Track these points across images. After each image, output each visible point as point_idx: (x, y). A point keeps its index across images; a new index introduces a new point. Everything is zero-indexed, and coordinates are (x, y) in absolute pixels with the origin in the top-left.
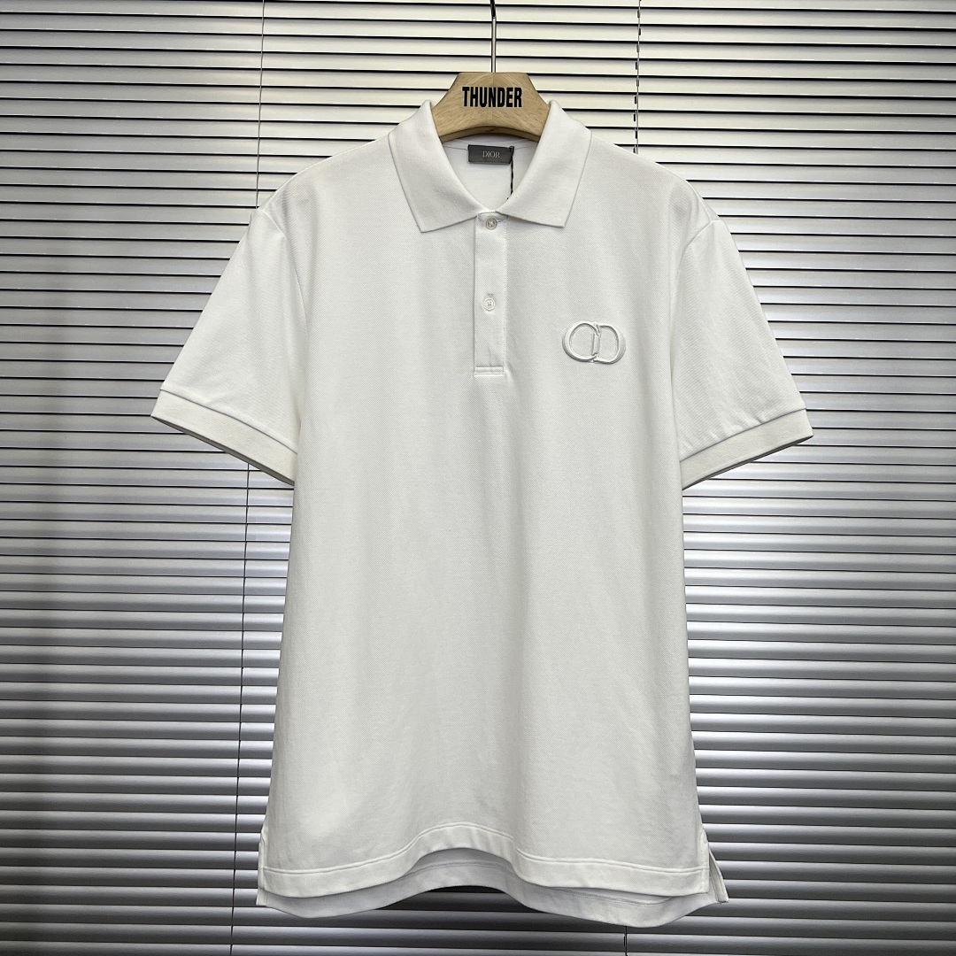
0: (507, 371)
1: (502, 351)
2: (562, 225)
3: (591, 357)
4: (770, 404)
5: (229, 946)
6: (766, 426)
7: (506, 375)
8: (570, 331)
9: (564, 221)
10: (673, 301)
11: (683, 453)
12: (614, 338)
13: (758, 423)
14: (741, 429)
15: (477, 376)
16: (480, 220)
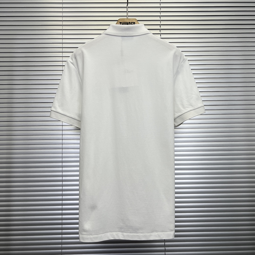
5: (61, 250)
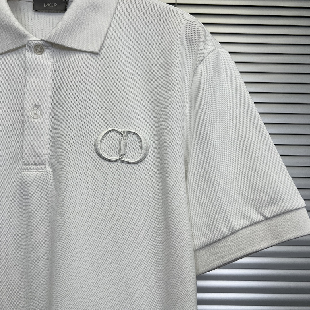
0: (49, 169)
1: (45, 152)
2: (97, 51)
3: (118, 158)
4: (273, 201)
6: (270, 222)
7: (47, 172)
8: (101, 137)
9: (99, 48)
10: (187, 112)
11: (198, 244)
12: (139, 142)
13: (262, 218)
14: (247, 223)
15: (25, 173)
16: (29, 47)
